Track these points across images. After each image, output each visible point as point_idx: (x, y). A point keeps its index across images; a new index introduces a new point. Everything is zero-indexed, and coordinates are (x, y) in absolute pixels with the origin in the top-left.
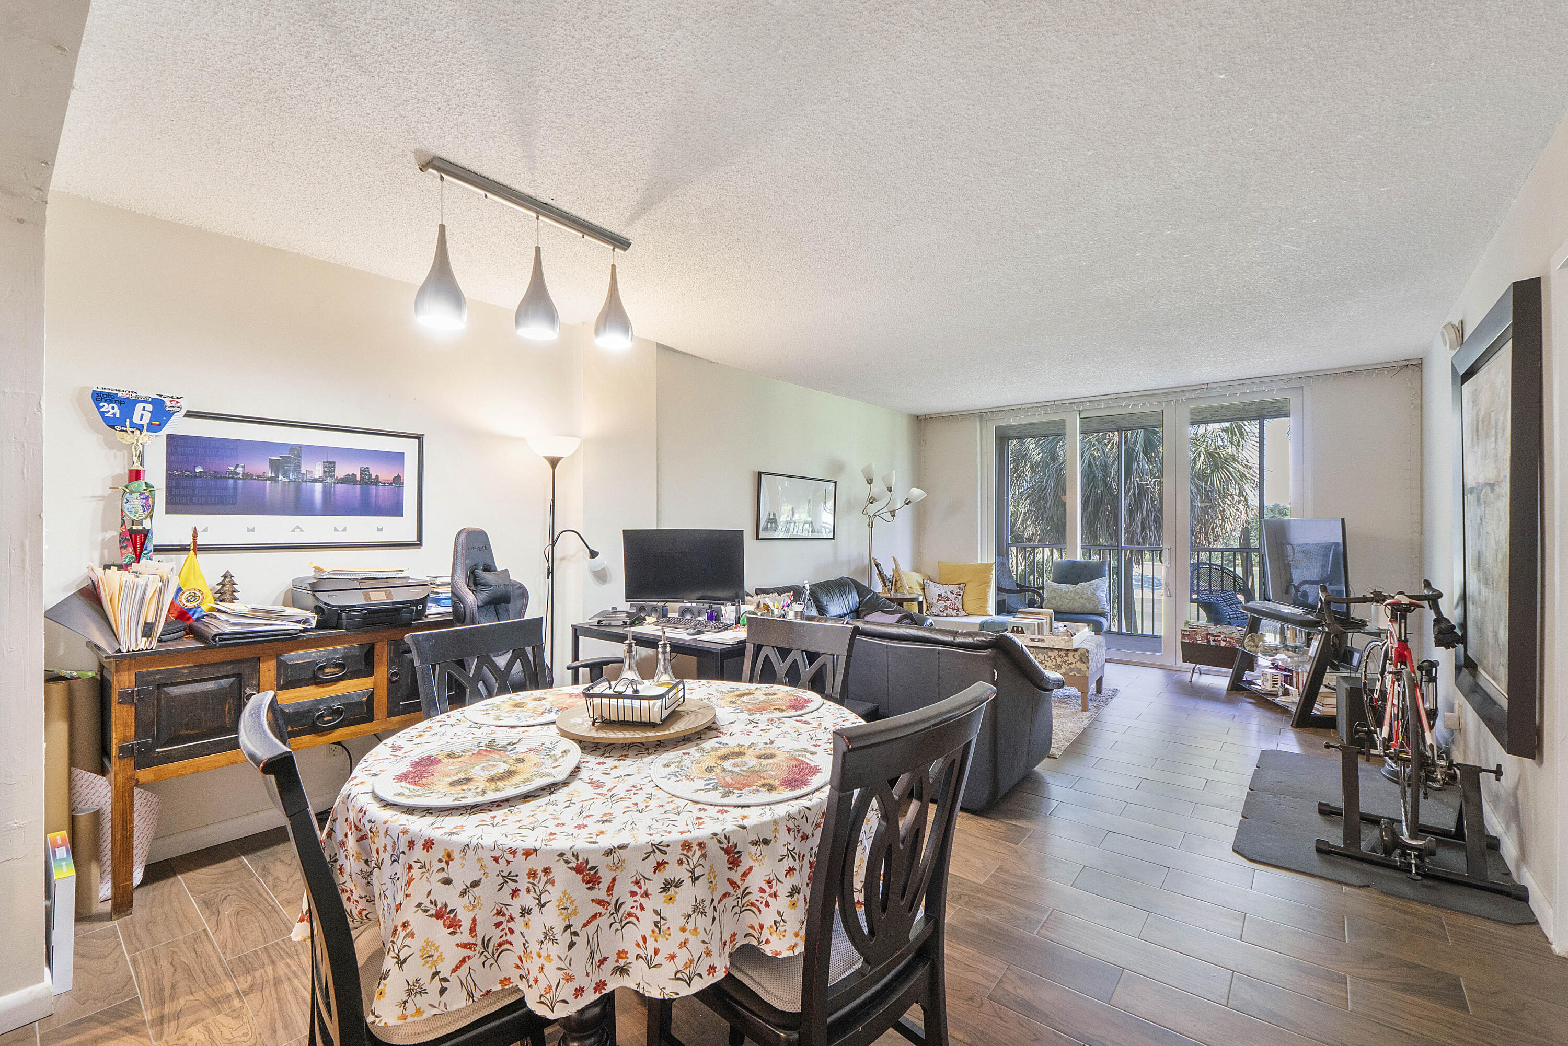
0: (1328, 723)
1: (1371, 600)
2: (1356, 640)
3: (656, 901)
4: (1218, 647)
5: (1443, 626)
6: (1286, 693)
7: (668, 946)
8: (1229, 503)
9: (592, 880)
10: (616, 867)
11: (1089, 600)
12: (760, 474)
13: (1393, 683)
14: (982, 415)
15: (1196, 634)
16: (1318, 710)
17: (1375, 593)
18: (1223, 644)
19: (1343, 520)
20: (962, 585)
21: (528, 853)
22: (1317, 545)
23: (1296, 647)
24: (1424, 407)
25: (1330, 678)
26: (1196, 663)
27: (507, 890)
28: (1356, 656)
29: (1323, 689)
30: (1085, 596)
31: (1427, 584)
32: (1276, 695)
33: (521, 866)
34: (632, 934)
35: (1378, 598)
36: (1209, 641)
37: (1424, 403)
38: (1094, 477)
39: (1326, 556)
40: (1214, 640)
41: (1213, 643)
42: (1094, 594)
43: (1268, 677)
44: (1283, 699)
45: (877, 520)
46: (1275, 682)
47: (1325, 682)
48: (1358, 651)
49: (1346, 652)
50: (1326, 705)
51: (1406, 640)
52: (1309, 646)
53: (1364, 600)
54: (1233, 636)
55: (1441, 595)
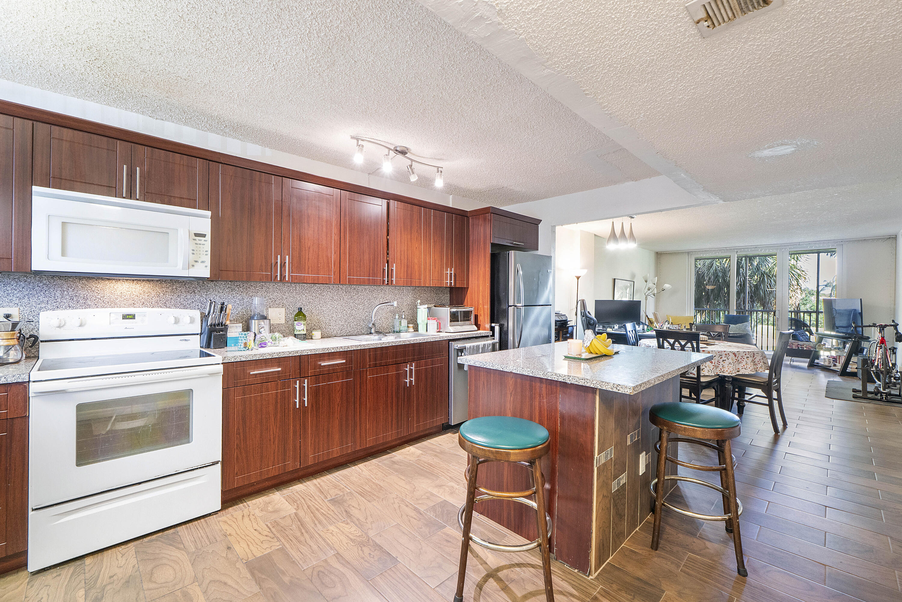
0: (853, 375)
1: (872, 326)
2: (865, 344)
3: (746, 359)
4: (803, 350)
5: (898, 335)
6: (835, 365)
7: (748, 367)
8: (792, 289)
9: (736, 356)
10: (739, 354)
11: (743, 331)
12: (615, 279)
13: (879, 349)
14: (689, 253)
15: (793, 345)
16: (849, 370)
17: (874, 324)
18: (805, 349)
19: (861, 299)
20: (680, 325)
21: (724, 351)
22: (845, 310)
23: (839, 348)
24: (897, 254)
25: (854, 359)
26: (792, 357)
27: (720, 357)
28: (865, 350)
29: (851, 363)
30: (741, 329)
31: (893, 321)
32: (831, 367)
33: (724, 354)
34: (741, 365)
35: (874, 325)
36: (798, 347)
37: (897, 252)
38: (717, 275)
39: (850, 315)
40: (801, 347)
41: (800, 348)
42: (745, 328)
43: (827, 360)
44: (834, 367)
45: (648, 297)
46: (830, 362)
47: (851, 360)
48: (866, 348)
49: (861, 349)
50: (852, 368)
51: (884, 337)
52: (844, 348)
53: (870, 326)
54: (810, 345)
55: (898, 325)
